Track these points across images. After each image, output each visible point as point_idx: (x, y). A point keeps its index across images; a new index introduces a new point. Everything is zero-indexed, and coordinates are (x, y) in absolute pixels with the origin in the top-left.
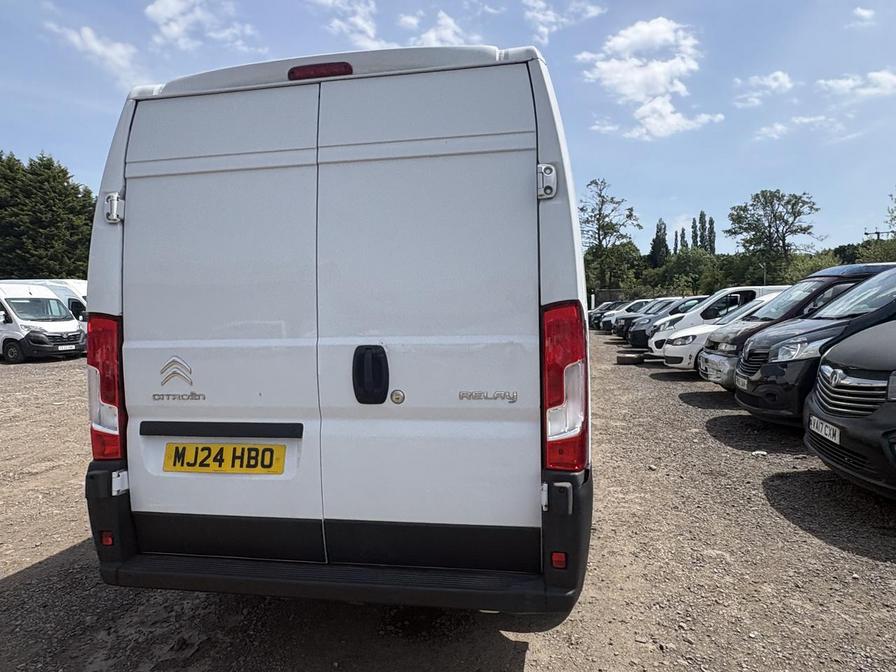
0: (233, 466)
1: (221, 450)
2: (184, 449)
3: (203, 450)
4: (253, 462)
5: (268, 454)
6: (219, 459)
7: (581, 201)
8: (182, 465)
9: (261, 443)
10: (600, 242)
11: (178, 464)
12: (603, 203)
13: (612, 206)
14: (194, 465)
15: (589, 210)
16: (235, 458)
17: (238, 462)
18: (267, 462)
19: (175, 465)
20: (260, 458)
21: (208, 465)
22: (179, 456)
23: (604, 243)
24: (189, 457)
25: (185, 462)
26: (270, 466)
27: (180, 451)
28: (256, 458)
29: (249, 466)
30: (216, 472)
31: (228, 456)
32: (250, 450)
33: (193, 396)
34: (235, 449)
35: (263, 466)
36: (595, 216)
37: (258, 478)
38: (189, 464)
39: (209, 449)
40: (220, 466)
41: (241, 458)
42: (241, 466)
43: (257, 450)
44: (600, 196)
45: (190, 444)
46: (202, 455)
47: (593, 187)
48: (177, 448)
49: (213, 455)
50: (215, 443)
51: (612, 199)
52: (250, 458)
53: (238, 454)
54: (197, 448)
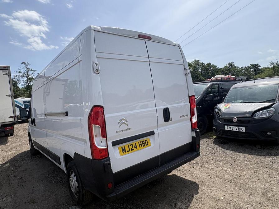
0: (140, 147)
1: (136, 144)
2: (124, 147)
3: (130, 145)
4: (144, 145)
5: (146, 141)
6: (136, 147)
7: (19, 69)
8: (126, 152)
9: (144, 139)
10: (28, 84)
11: (124, 152)
12: (28, 70)
13: (32, 72)
14: (129, 151)
15: (23, 73)
16: (140, 145)
17: (141, 146)
18: (147, 144)
19: (123, 153)
20: (145, 143)
21: (134, 149)
22: (124, 150)
23: (30, 84)
24: (127, 149)
25: (126, 151)
26: (148, 144)
27: (123, 148)
28: (144, 143)
29: (143, 146)
30: (136, 151)
31: (138, 145)
32: (142, 142)
33: (128, 129)
34: (139, 142)
35: (147, 145)
36: (25, 75)
37: (147, 149)
38: (128, 151)
39: (132, 145)
40: (137, 148)
41: (141, 144)
42: (142, 147)
43: (143, 141)
44: (27, 68)
45: (126, 145)
46: (131, 147)
47: (23, 64)
48: (122, 148)
49: (134, 146)
50: (133, 143)
51: (32, 69)
52: (143, 144)
53: (140, 144)
54: (128, 146)
